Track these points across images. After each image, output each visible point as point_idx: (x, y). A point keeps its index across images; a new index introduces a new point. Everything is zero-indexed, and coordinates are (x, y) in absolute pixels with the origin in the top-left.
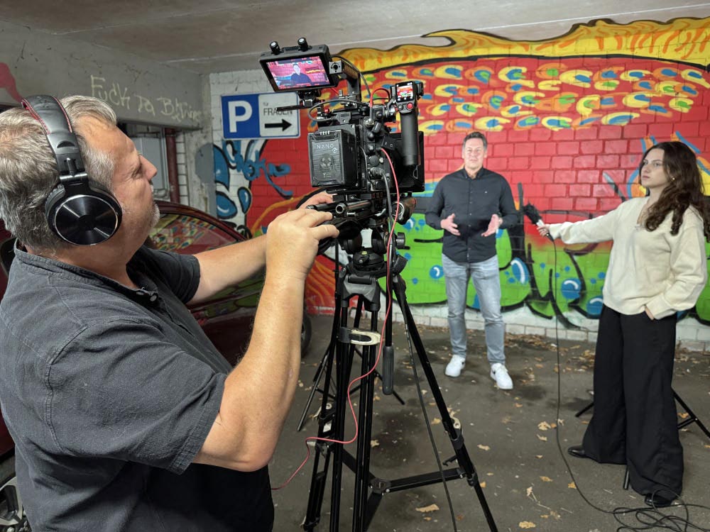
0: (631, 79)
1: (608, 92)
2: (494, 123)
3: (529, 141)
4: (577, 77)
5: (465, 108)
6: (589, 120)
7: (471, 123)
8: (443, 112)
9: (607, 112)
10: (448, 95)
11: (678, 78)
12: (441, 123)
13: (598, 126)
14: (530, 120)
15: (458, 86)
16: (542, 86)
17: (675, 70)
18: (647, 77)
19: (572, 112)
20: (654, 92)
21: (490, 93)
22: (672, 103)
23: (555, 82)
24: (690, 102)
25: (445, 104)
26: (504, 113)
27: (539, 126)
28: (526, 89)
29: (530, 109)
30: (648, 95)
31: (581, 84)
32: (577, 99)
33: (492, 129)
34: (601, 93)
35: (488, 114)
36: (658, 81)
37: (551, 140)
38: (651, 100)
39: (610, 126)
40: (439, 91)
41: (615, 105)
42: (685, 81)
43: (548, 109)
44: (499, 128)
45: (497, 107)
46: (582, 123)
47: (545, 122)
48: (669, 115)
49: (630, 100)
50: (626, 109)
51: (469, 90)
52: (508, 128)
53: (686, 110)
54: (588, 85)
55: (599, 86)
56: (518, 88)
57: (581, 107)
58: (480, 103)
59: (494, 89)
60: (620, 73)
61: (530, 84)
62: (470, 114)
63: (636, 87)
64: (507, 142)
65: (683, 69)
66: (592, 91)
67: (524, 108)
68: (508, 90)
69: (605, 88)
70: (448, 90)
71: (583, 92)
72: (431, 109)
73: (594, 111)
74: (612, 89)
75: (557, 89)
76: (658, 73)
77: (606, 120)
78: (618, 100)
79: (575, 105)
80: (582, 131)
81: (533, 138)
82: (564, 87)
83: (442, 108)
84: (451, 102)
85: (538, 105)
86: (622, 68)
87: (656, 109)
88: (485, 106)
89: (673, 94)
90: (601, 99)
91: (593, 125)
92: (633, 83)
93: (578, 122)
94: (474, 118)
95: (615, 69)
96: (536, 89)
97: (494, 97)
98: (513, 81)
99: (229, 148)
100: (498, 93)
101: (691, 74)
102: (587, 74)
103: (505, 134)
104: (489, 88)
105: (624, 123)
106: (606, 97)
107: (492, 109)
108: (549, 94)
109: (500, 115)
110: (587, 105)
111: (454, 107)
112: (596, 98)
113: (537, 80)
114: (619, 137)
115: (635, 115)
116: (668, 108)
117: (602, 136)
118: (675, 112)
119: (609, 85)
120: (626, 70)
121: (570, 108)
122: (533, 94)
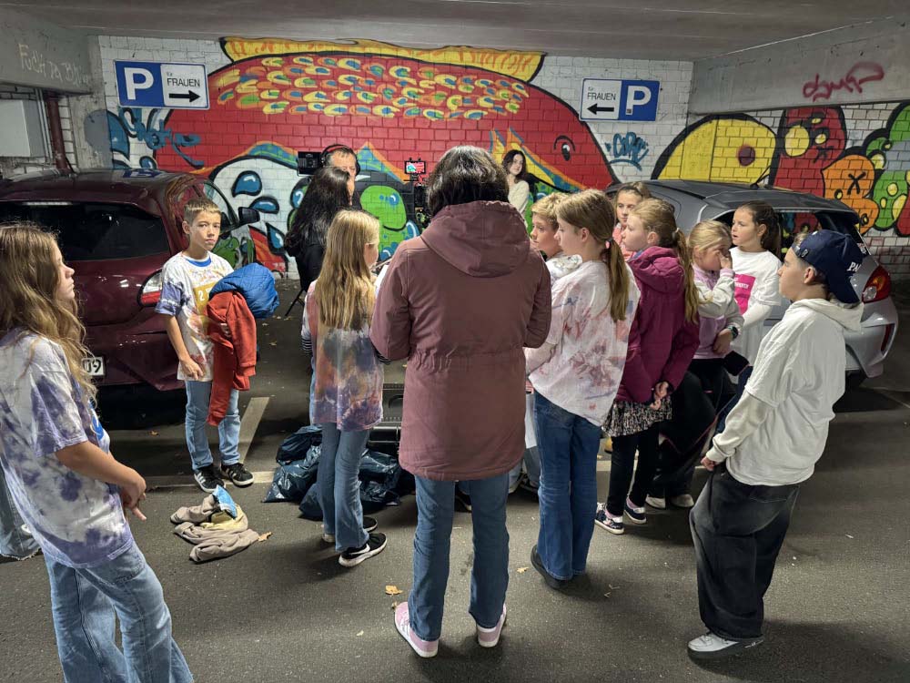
0: (482, 85)
1: (467, 94)
3: (414, 128)
4: (446, 80)
6: (455, 114)
7: (370, 109)
8: (346, 98)
10: (350, 83)
12: (345, 107)
13: (461, 119)
14: (415, 111)
15: (358, 77)
18: (491, 85)
21: (383, 86)
22: (507, 106)
27: (420, 115)
28: (411, 85)
29: (414, 102)
32: (447, 97)
37: (429, 128)
39: (469, 119)
40: (342, 79)
42: (514, 91)
47: (425, 113)
52: (398, 116)
53: (515, 112)
55: (461, 89)
57: (450, 103)
59: (386, 83)
61: (413, 81)
64: (398, 127)
65: (513, 82)
66: (456, 92)
67: (410, 101)
68: (397, 84)
72: (335, 94)
76: (498, 83)
77: (467, 115)
79: (446, 101)
81: (417, 125)
82: (438, 87)
83: (345, 94)
85: (420, 99)
86: (476, 77)
91: (458, 118)
94: (372, 105)
95: (471, 77)
98: (400, 78)
99: (127, 116)
100: (389, 86)
101: (517, 86)
102: (453, 78)
103: (396, 120)
104: (382, 81)
106: (466, 98)
110: (454, 102)
111: (355, 93)
112: (459, 97)
113: (419, 80)
114: (475, 128)
115: (485, 113)
116: (504, 110)
117: (464, 127)
118: (509, 113)
119: (468, 88)
120: (478, 78)
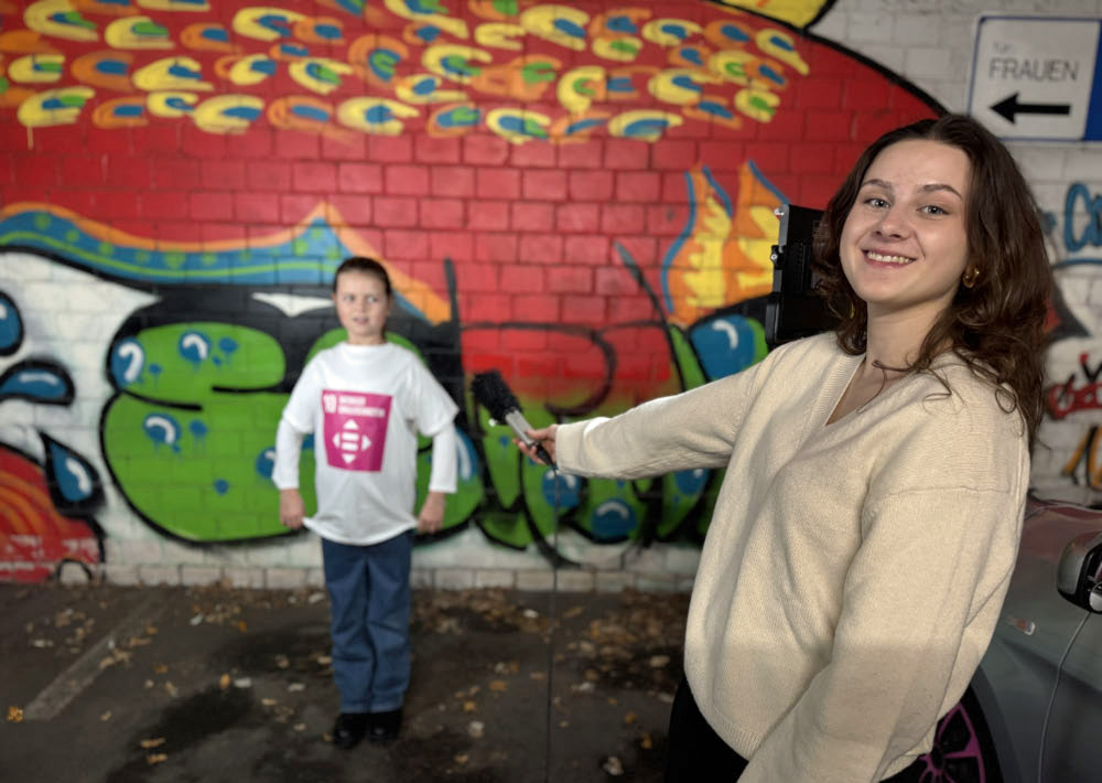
2: (380, 115)
5: (313, 71)
9: (619, 108)
11: (751, 47)
15: (290, 16)
16: (485, 35)
17: (744, 28)
19: (550, 104)
20: (707, 72)
23: (513, 30)
24: (773, 100)
25: (261, 57)
26: (404, 92)
30: (698, 77)
31: (567, 41)
33: (376, 128)
34: (608, 65)
35: (366, 90)
36: (715, 49)
38: (705, 89)
40: (246, 22)
41: (633, 95)
43: (499, 90)
44: (394, 127)
45: (386, 77)
46: (571, 130)
48: (734, 123)
49: (663, 86)
50: (656, 104)
51: (319, 29)
54: (579, 45)
56: (433, 35)
58: (345, 61)
60: (642, 23)
62: (324, 88)
63: (675, 58)
69: (615, 55)
70: (265, 22)
71: (572, 60)
73: (595, 104)
74: (628, 57)
75: (516, 46)
78: (641, 82)
80: (570, 149)
84: (276, 53)
87: (712, 109)
88: (361, 72)
89: (741, 80)
90: (608, 80)
92: (669, 48)
93: (561, 126)
96: (471, 42)
97: (376, 50)
104: (365, 27)
105: (653, 137)
107: (373, 79)
108: (500, 56)
109: (393, 97)
121: (544, 94)
122: (466, 53)
